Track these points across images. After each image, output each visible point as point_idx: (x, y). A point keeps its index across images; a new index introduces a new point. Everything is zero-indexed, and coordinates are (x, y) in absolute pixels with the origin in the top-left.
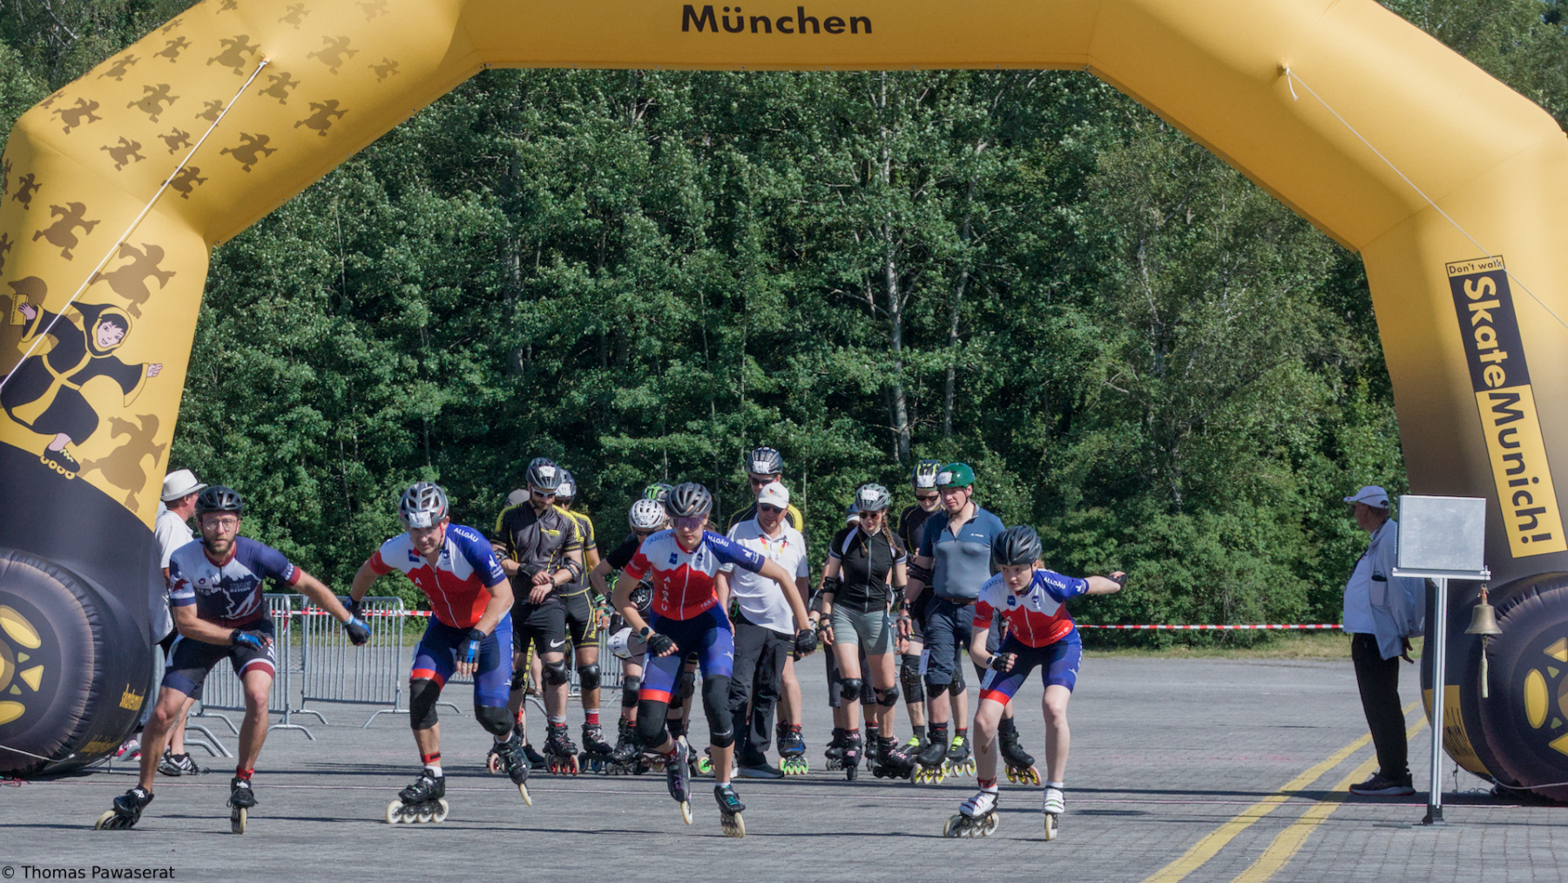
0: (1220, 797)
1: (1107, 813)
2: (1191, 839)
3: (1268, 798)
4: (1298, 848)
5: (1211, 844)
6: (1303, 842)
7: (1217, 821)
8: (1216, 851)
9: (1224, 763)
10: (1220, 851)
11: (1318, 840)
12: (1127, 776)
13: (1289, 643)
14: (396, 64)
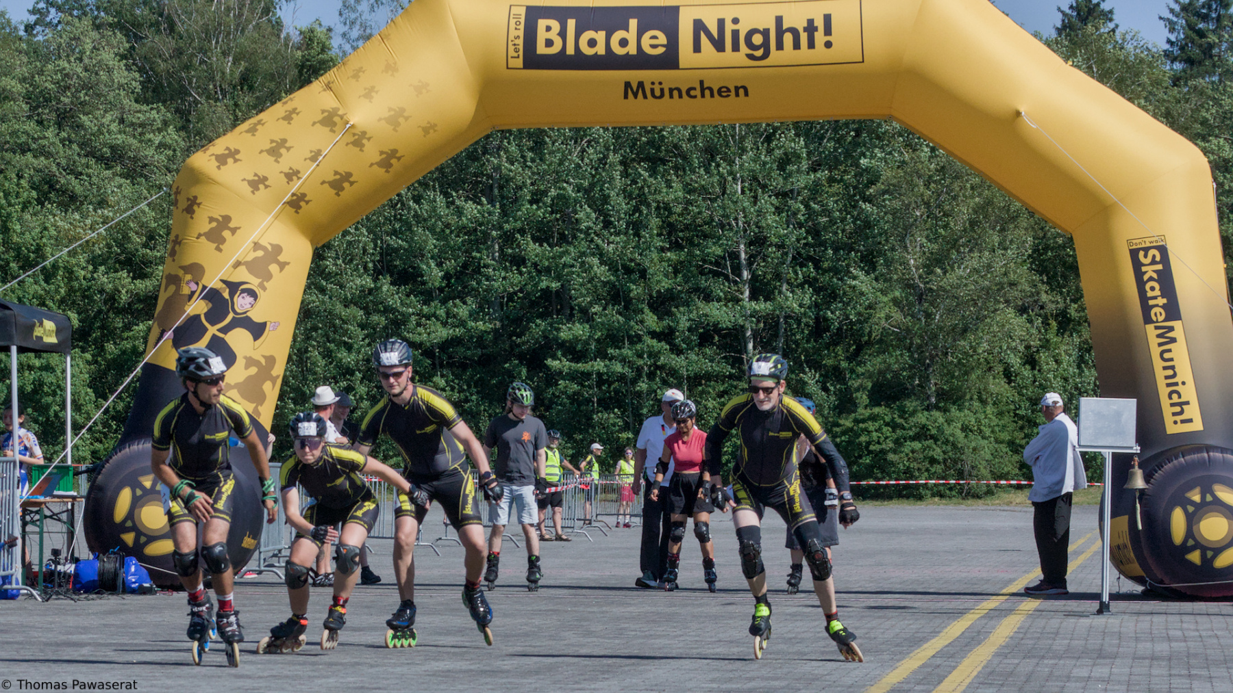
0: (962, 597)
1: (887, 608)
2: (943, 625)
3: (994, 597)
4: (1016, 630)
5: (957, 628)
6: (1018, 626)
7: (961, 613)
8: (960, 633)
9: (964, 575)
10: (963, 633)
11: (1027, 625)
12: (901, 583)
13: (1006, 495)
14: (436, 125)
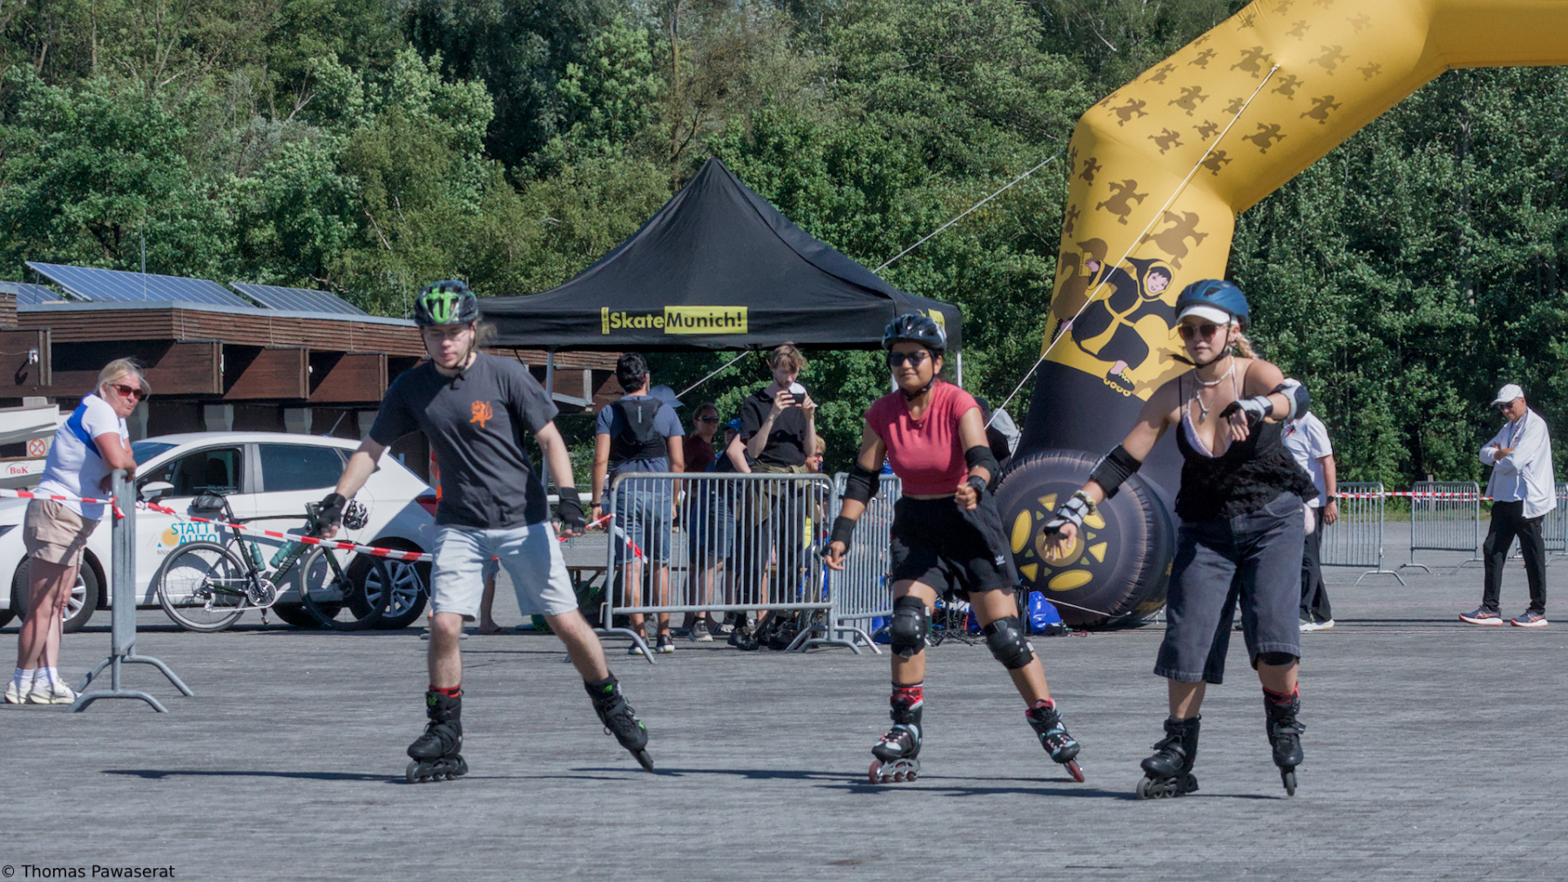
14: (1379, 66)
